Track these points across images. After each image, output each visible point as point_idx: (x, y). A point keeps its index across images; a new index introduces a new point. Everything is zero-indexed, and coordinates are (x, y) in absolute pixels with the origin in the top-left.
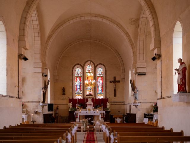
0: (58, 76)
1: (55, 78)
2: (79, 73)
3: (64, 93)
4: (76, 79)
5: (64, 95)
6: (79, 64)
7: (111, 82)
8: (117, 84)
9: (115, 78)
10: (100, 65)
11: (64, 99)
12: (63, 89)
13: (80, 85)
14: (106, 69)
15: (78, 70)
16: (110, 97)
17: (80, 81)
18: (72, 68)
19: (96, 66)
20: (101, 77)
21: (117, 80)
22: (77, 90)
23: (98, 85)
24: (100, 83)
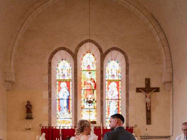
0: (15, 75)
1: (7, 79)
2: (65, 72)
3: (29, 114)
4: (59, 85)
5: (28, 121)
6: (64, 49)
7: (138, 90)
8: (154, 94)
9: (148, 81)
10: (114, 52)
11: (29, 129)
12: (27, 106)
13: (68, 100)
14: (127, 60)
15: (64, 66)
16: (136, 126)
17: (69, 90)
18: (48, 57)
19: (104, 52)
20: (115, 81)
21: (153, 85)
22: (60, 110)
23: (108, 99)
24: (114, 95)
